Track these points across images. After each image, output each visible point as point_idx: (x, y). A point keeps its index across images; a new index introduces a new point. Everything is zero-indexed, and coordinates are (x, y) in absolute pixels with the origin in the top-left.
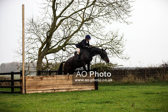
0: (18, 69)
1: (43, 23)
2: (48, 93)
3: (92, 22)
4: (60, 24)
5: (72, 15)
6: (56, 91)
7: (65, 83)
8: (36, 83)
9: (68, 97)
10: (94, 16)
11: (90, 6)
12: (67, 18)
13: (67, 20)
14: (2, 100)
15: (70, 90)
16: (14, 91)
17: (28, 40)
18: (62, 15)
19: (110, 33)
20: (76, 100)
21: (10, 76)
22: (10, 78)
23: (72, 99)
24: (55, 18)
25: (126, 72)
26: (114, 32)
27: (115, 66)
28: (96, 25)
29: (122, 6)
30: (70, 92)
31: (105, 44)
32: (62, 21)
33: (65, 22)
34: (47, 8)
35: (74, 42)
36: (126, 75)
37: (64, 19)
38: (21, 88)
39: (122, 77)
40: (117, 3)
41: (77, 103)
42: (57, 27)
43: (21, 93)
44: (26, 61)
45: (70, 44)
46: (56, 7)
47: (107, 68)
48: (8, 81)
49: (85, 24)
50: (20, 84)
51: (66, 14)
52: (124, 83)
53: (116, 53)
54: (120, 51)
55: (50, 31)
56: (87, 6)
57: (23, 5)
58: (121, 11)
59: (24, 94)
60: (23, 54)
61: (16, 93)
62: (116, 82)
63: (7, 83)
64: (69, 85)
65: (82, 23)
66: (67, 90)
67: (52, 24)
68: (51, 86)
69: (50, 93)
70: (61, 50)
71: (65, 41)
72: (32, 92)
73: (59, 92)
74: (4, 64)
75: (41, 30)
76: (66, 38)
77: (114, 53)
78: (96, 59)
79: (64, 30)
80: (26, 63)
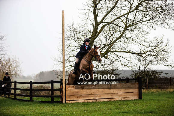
0: (58, 77)
1: (84, 30)
2: (89, 103)
3: (136, 27)
4: (102, 30)
5: (114, 20)
6: (98, 101)
7: (107, 93)
8: (77, 92)
9: (110, 106)
10: (138, 22)
11: (133, 11)
12: (109, 24)
13: (109, 26)
14: (42, 110)
15: (113, 100)
16: (54, 101)
17: (68, 48)
18: (103, 21)
19: (155, 39)
20: (118, 110)
21: (50, 85)
22: (50, 87)
23: (114, 109)
24: (97, 24)
25: (172, 80)
26: (158, 38)
27: (160, 74)
28: (139, 31)
29: (166, 10)
30: (113, 101)
31: (149, 51)
32: (104, 27)
33: (106, 28)
34: (88, 13)
35: (117, 50)
36: (172, 83)
37: (106, 25)
38: (61, 97)
39: (167, 85)
40: (161, 7)
41: (119, 113)
42: (99, 33)
43: (61, 102)
44: (66, 69)
45: (112, 52)
46: (97, 13)
47: (152, 76)
48: (47, 90)
49: (128, 30)
50: (60, 93)
51: (108, 20)
52: (170, 92)
53: (161, 61)
54: (165, 58)
55: (91, 37)
56: (130, 11)
57: (63, 11)
58: (166, 16)
59: (64, 104)
60: (63, 62)
61: (56, 102)
62: (161, 91)
63: (46, 92)
64: (111, 94)
65: (125, 29)
66: (110, 99)
67: (94, 30)
68: (92, 95)
69: (91, 103)
70: (103, 57)
71: (107, 48)
72: (73, 102)
73: (101, 102)
74: (43, 72)
75: (82, 36)
76: (108, 45)
77: (158, 60)
78: (140, 67)
79: (106, 37)
80: (67, 72)
